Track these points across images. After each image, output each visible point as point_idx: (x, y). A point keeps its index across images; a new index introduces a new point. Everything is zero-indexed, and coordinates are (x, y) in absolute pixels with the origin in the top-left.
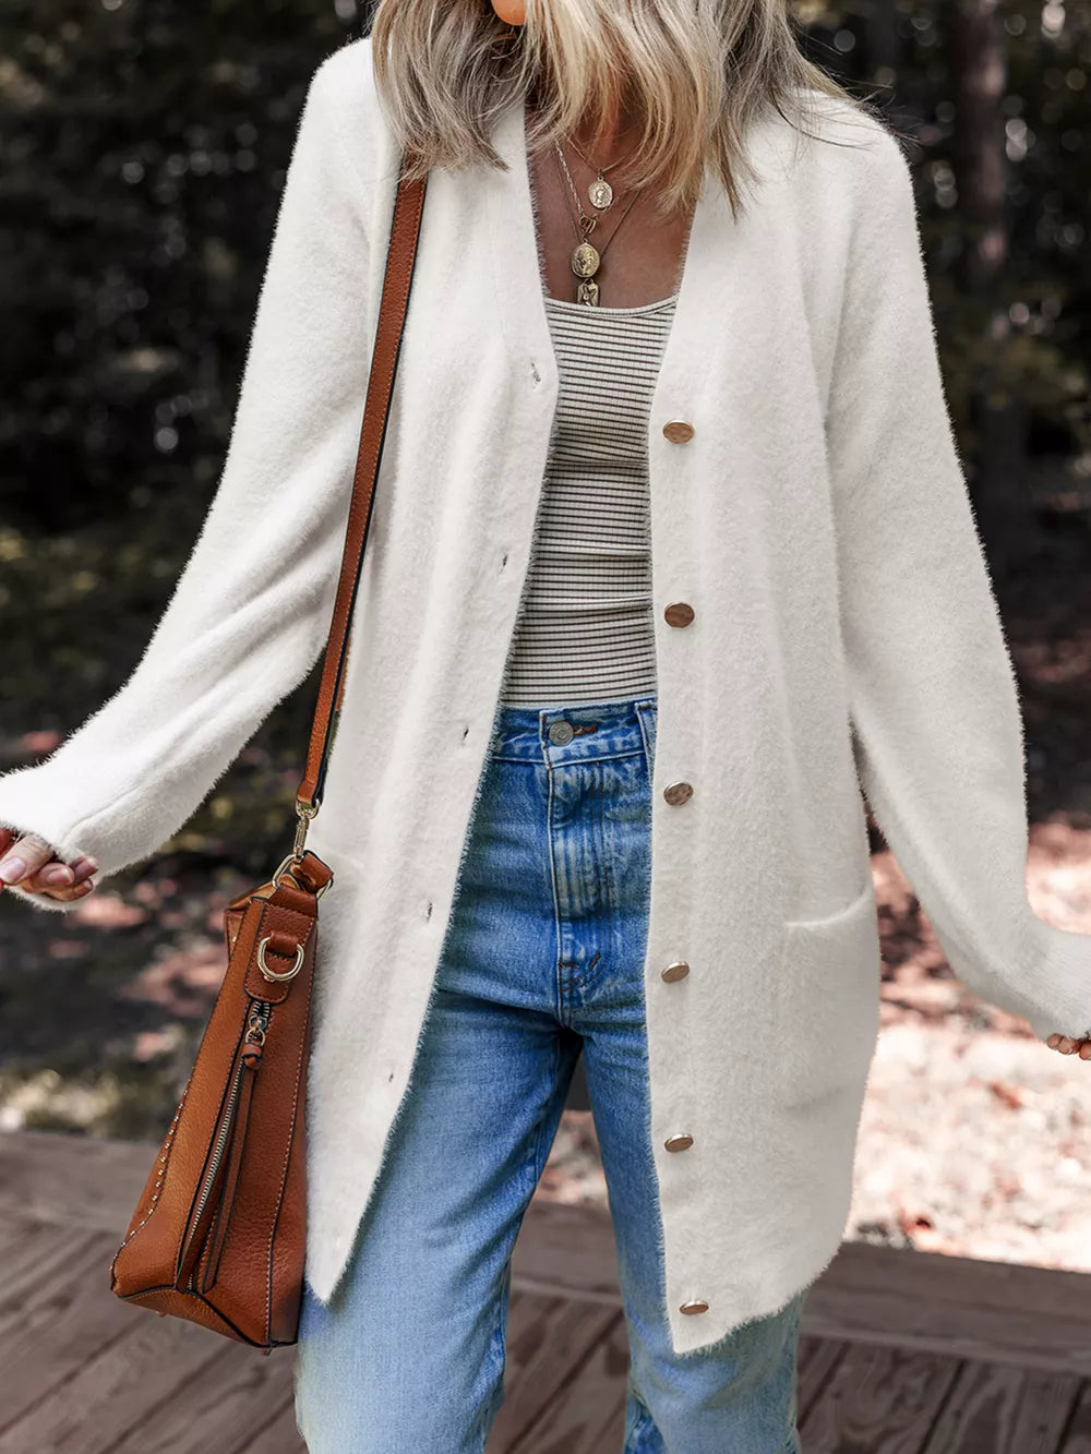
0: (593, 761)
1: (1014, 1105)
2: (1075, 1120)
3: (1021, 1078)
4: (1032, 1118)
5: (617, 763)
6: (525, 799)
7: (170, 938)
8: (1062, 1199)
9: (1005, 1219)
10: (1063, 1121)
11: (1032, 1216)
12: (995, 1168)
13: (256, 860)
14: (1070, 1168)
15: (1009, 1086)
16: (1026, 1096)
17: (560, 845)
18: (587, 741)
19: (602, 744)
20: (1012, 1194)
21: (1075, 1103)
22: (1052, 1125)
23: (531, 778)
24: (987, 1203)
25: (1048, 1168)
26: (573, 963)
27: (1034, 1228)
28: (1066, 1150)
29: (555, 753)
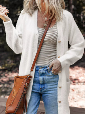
0: (43, 71)
1: (74, 91)
2: (79, 92)
3: (74, 88)
4: (75, 92)
5: (45, 71)
6: (37, 74)
7: (2, 76)
8: (78, 99)
9: (73, 101)
10: (78, 92)
11: (75, 100)
12: (72, 96)
13: (9, 69)
14: (78, 96)
15: (73, 89)
16: (75, 90)
17: (40, 78)
18: (43, 69)
19: (44, 69)
20: (74, 99)
21: (79, 91)
22: (77, 93)
23: (38, 72)
24: (72, 99)
25: (77, 96)
26: (41, 88)
27: (76, 102)
28: (78, 95)
29: (40, 70)
